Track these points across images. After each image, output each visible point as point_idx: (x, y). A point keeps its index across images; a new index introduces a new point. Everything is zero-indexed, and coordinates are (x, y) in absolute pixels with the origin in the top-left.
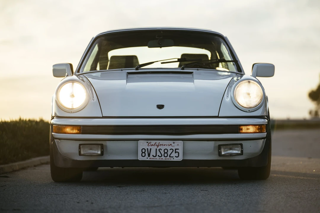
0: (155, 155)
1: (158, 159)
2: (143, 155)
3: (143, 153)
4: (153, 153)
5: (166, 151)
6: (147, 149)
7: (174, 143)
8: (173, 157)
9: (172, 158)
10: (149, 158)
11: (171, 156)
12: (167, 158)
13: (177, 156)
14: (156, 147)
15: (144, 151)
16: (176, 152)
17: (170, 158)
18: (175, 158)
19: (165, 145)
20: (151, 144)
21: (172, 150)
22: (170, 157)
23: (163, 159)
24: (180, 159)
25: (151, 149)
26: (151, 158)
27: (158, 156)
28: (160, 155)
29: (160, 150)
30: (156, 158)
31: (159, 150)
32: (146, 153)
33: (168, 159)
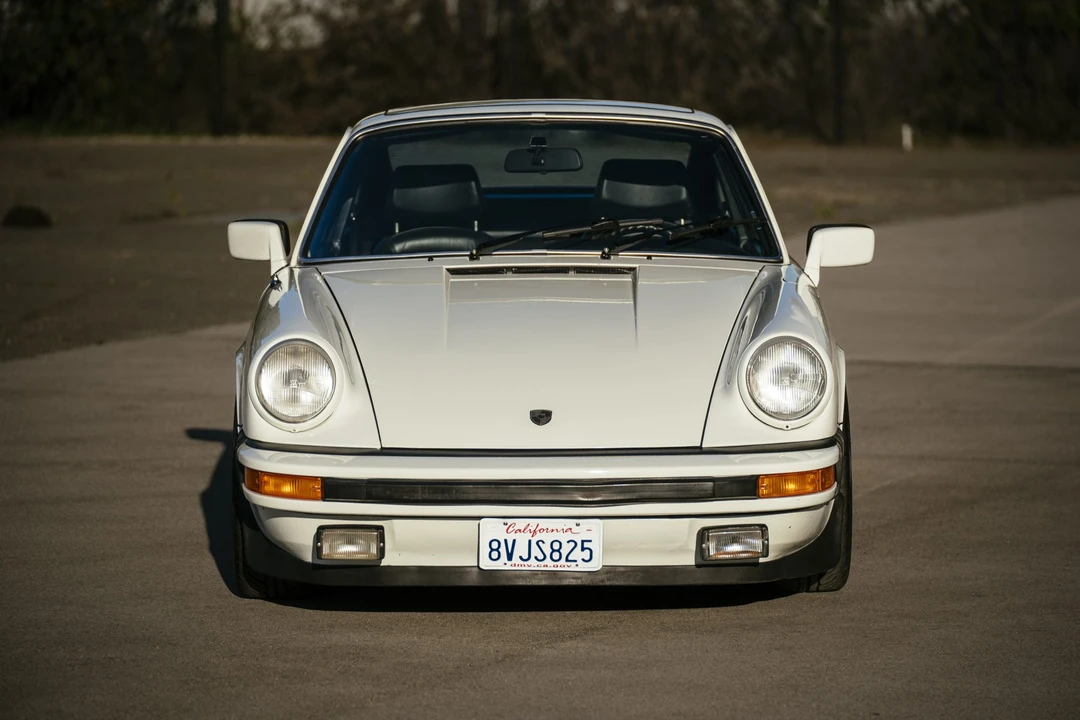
0: (525, 557)
1: (533, 565)
2: (495, 555)
3: (492, 550)
4: (521, 550)
5: (556, 546)
6: (506, 541)
7: (578, 525)
8: (575, 561)
9: (574, 564)
10: (509, 563)
11: (570, 558)
12: (558, 563)
13: (587, 558)
14: (528, 536)
15: (495, 545)
16: (583, 549)
17: (569, 564)
18: (580, 562)
19: (553, 531)
20: (516, 528)
21: (573, 544)
22: (567, 560)
23: (549, 565)
24: (595, 565)
25: (514, 541)
26: (516, 564)
27: (536, 558)
28: (541, 557)
29: (540, 543)
30: (528, 563)
31: (537, 543)
32: (503, 550)
33: (562, 566)
